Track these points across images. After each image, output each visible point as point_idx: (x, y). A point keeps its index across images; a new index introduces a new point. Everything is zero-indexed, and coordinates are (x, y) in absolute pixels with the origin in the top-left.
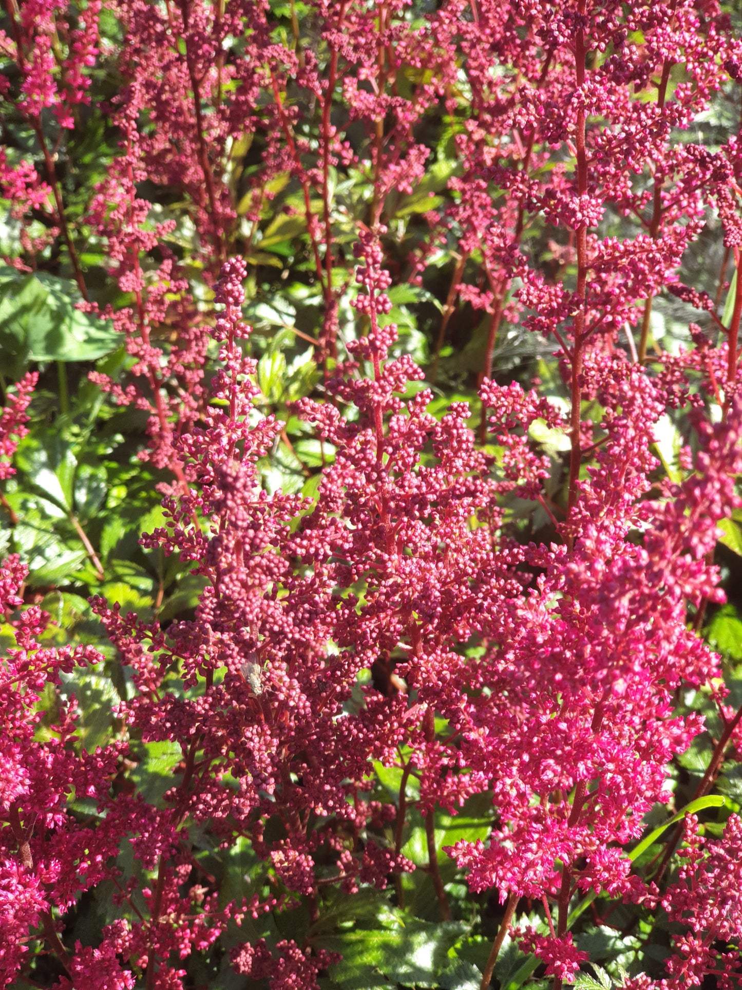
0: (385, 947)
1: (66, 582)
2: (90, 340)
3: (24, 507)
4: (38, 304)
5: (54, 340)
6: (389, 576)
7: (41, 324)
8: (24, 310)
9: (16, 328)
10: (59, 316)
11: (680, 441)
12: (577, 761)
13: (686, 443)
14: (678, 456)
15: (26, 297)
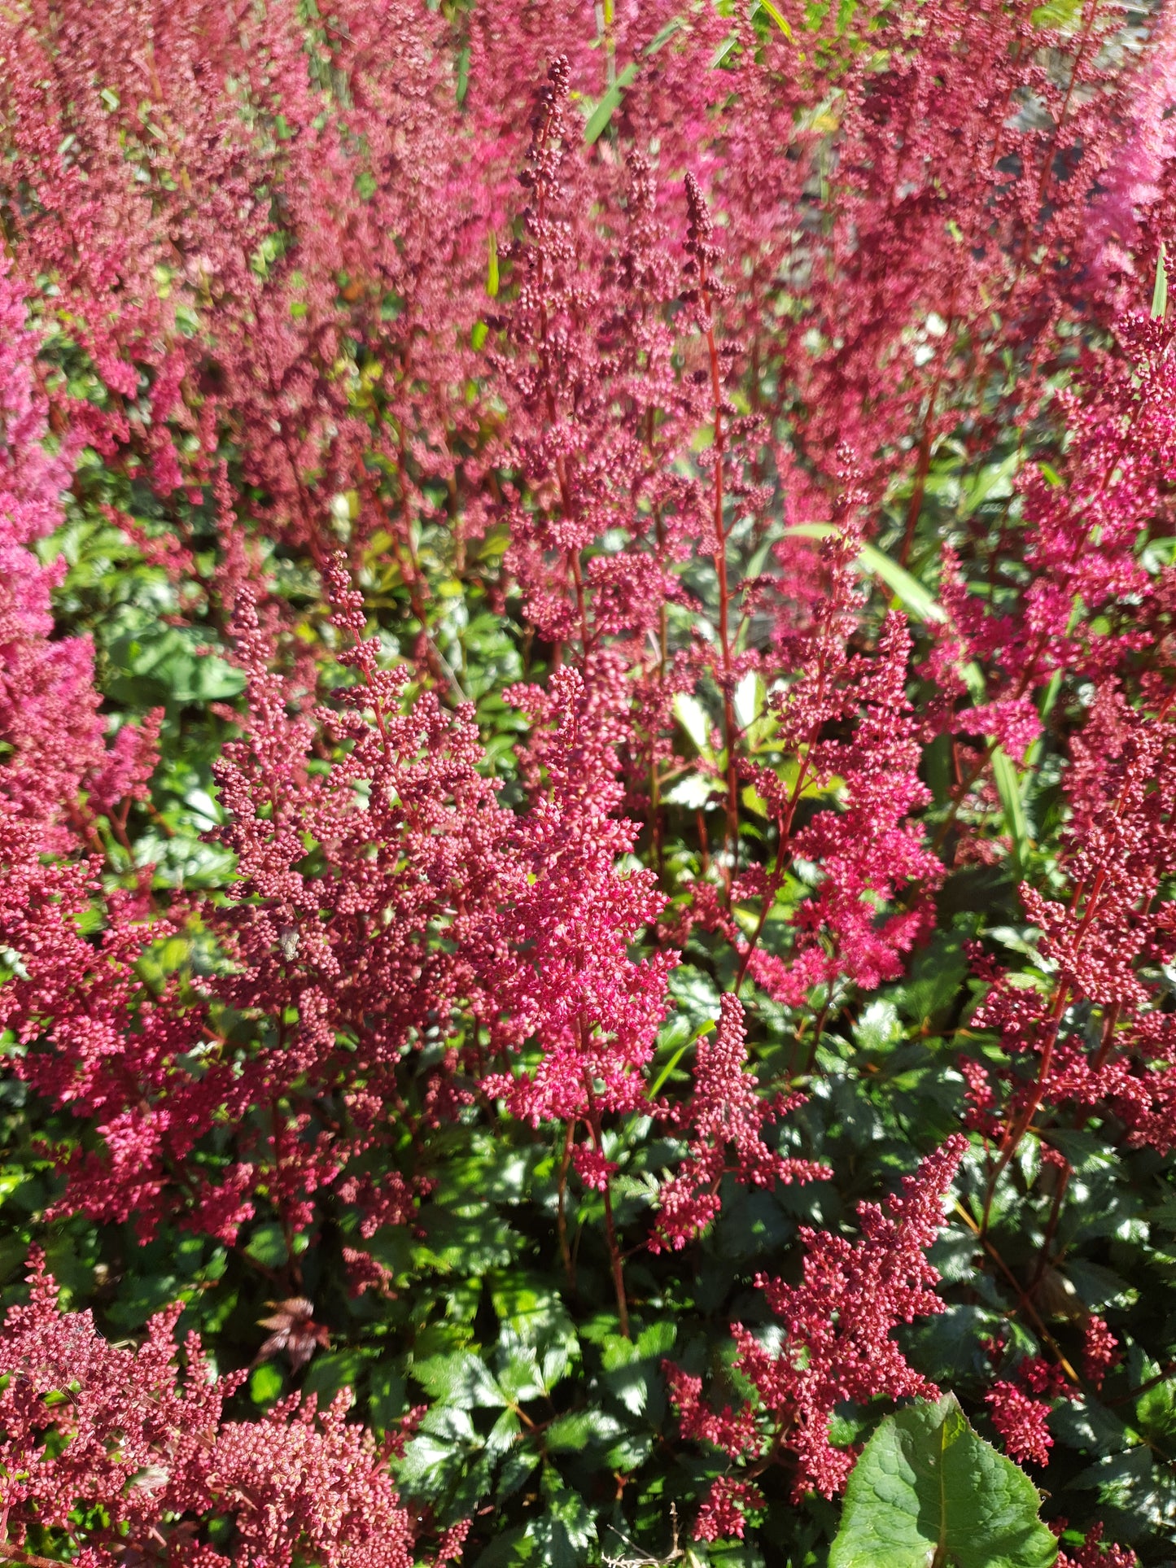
0: (482, 1167)
1: (217, 883)
2: (228, 679)
3: (180, 822)
4: (179, 651)
5: (195, 681)
6: (415, 852)
7: (183, 668)
8: (168, 656)
9: (161, 673)
10: (198, 660)
11: (710, 726)
12: (554, 998)
13: (716, 726)
14: (709, 738)
15: (168, 645)
